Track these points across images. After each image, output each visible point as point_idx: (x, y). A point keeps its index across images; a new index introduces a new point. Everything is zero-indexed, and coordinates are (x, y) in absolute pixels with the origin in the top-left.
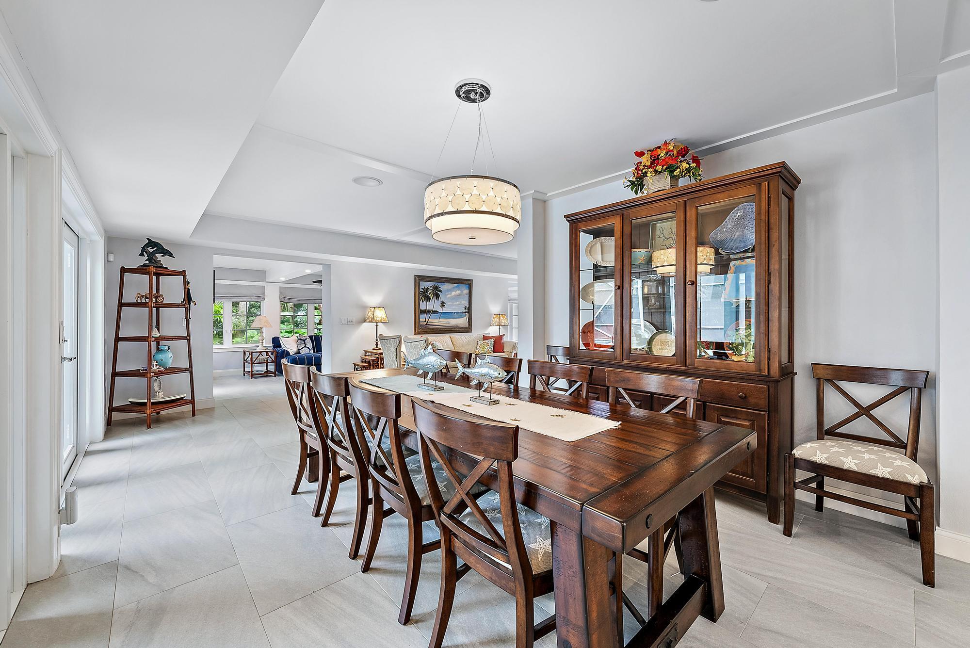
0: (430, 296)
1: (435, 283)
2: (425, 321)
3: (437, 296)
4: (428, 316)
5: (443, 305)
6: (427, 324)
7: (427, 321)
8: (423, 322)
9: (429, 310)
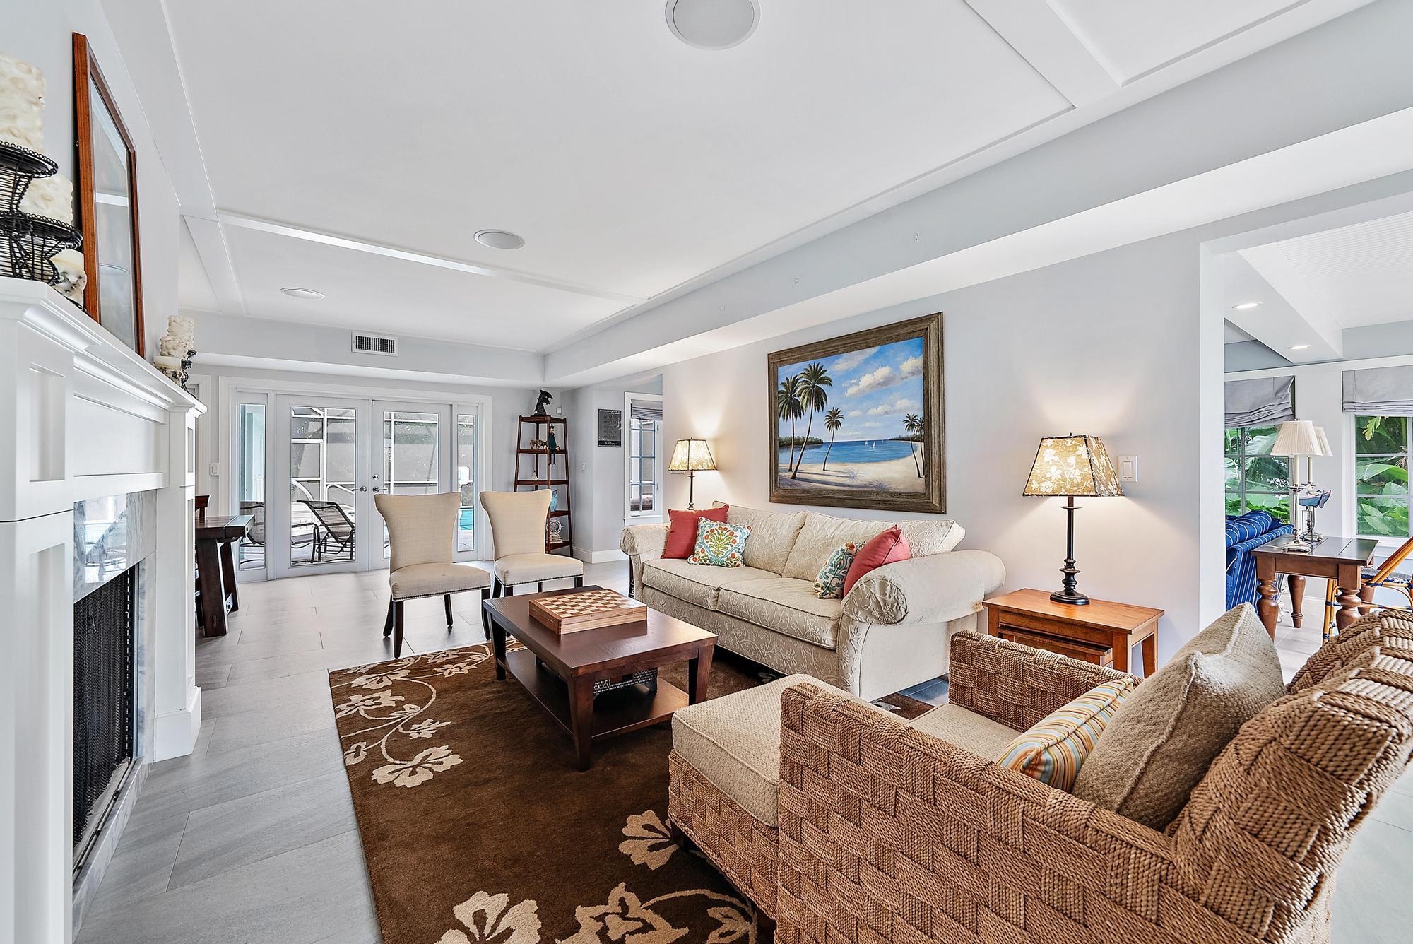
0: (800, 399)
1: (811, 362)
2: (790, 470)
3: (818, 398)
4: (797, 454)
5: (834, 420)
6: (794, 477)
7: (794, 468)
8: (786, 471)
9: (799, 439)
